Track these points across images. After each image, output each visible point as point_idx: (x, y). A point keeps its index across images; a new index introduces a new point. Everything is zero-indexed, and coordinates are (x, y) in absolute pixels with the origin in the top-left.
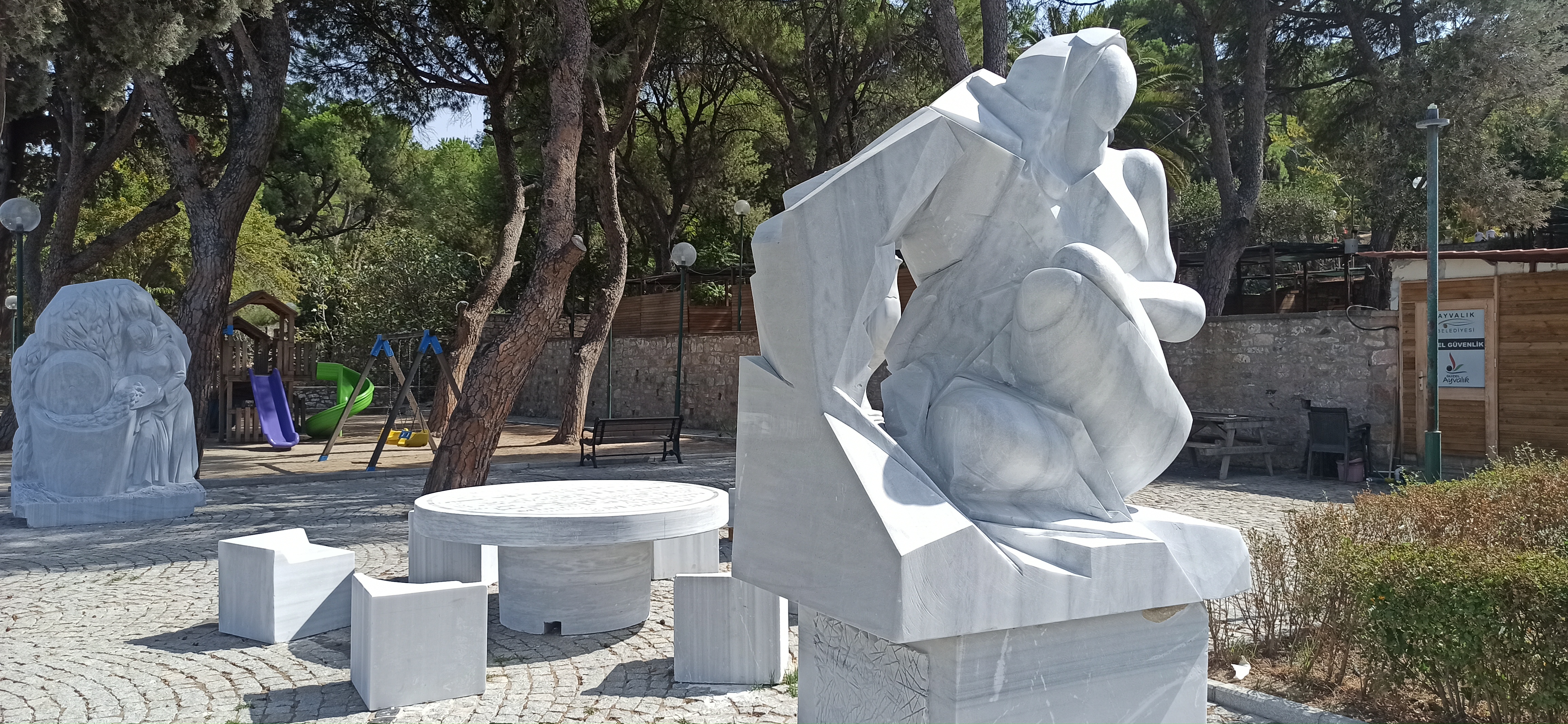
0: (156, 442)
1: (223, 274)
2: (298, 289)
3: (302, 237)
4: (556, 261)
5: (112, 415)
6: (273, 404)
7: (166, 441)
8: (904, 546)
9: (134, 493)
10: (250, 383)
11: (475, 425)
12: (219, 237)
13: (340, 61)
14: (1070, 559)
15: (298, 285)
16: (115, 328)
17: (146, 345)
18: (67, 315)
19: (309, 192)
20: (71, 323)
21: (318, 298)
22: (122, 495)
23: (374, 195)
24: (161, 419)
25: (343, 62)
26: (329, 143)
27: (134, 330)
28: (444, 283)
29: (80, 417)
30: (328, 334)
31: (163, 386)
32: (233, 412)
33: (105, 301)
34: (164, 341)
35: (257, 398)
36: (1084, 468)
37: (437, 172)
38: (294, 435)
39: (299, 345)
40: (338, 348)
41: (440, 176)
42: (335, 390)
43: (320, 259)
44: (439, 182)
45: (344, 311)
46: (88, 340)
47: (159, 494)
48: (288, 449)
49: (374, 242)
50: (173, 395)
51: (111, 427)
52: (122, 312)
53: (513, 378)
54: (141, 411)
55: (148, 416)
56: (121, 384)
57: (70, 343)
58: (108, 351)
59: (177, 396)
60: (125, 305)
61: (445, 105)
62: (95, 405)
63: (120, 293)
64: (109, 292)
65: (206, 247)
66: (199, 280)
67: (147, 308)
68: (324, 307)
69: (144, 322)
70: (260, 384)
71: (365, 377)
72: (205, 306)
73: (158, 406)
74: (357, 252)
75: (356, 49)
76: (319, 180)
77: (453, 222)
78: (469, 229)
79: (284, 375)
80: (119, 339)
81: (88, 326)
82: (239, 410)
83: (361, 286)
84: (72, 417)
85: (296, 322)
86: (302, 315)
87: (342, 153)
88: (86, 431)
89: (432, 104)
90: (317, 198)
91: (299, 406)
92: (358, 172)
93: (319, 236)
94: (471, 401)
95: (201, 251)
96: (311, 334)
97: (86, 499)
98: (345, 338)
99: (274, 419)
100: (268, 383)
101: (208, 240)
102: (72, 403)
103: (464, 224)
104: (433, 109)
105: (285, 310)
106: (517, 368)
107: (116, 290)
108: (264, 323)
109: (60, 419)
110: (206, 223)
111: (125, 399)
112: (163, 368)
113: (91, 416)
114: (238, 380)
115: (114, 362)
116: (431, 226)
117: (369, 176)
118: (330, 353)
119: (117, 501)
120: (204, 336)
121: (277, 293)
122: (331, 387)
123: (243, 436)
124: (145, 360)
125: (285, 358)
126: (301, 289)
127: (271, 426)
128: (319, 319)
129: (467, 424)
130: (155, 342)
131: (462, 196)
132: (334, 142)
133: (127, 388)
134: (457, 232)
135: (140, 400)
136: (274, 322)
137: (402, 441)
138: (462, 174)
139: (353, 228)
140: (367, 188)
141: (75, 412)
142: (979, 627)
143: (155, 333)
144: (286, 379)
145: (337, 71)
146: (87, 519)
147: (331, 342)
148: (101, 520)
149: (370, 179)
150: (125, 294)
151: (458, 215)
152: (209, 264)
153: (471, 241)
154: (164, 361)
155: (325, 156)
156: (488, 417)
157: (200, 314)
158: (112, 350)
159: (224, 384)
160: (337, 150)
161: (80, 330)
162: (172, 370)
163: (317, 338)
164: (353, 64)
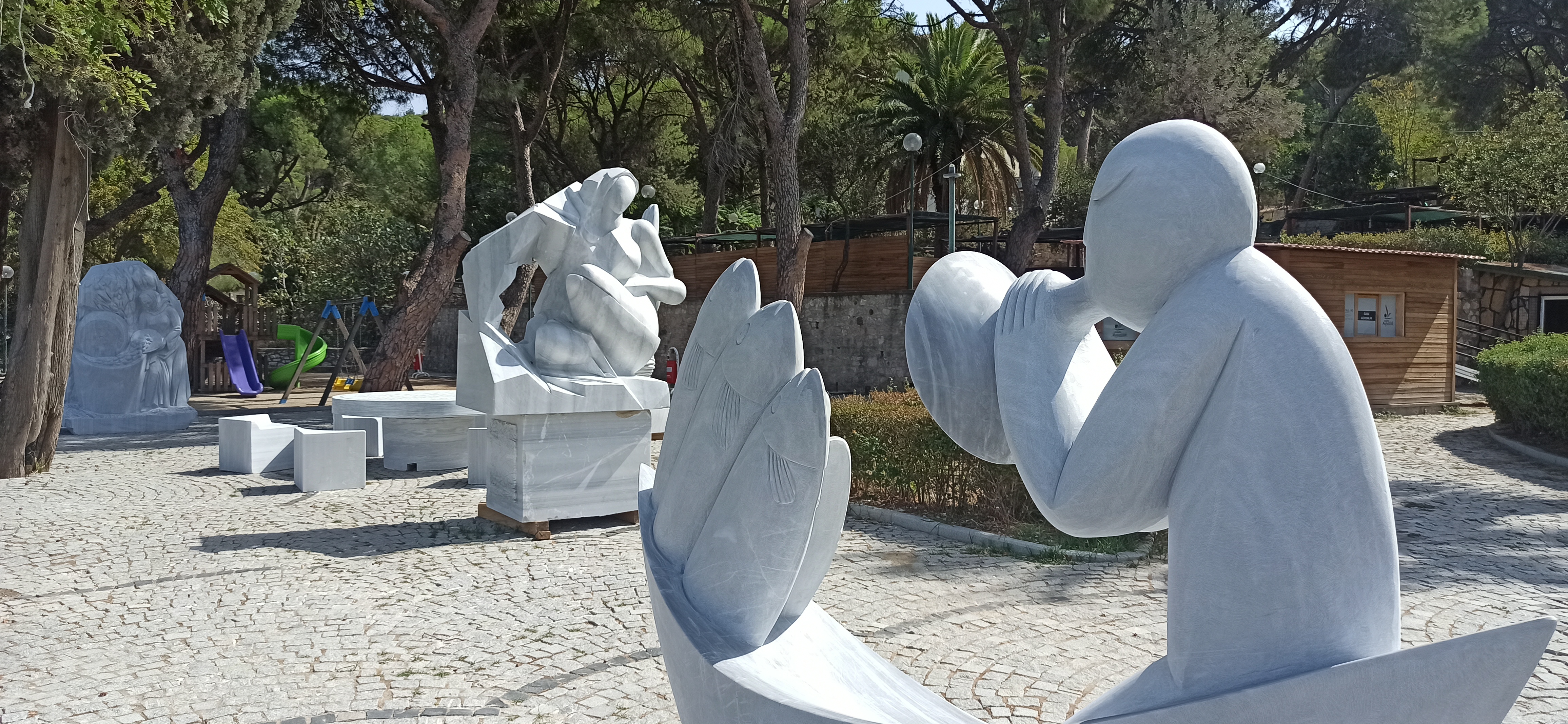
0: (161, 376)
1: (203, 254)
2: (261, 260)
3: (263, 209)
4: (448, 248)
5: (130, 357)
6: (240, 360)
7: (168, 376)
8: (496, 380)
9: (145, 412)
10: (220, 342)
11: (389, 365)
12: (200, 226)
13: (296, 61)
14: (577, 390)
15: (261, 256)
16: (131, 295)
17: (153, 308)
18: (97, 287)
19: (270, 167)
20: (100, 292)
21: (279, 267)
22: (138, 414)
23: (331, 170)
24: (163, 360)
25: (299, 62)
26: (288, 122)
27: (145, 297)
28: (396, 254)
29: (107, 359)
30: (288, 300)
31: (165, 337)
32: (206, 366)
33: (123, 277)
34: (165, 305)
35: (226, 354)
36: (595, 356)
37: (390, 150)
38: (259, 385)
39: (262, 309)
40: (298, 312)
41: (392, 153)
42: (293, 350)
43: (280, 232)
44: (392, 159)
45: (303, 279)
46: (112, 304)
47: (164, 413)
48: (254, 396)
49: (331, 213)
50: (172, 344)
51: (129, 365)
52: (135, 285)
53: (417, 331)
54: (149, 355)
55: (154, 358)
56: (136, 336)
57: (100, 306)
58: (126, 312)
59: (175, 344)
60: (137, 279)
61: (392, 98)
62: (118, 350)
63: (134, 270)
64: (126, 270)
65: (191, 234)
66: (185, 258)
67: (153, 281)
68: (284, 275)
69: (151, 292)
70: (229, 341)
71: (317, 336)
72: (190, 279)
73: (161, 352)
74: (316, 222)
75: (309, 49)
76: (278, 156)
77: (405, 196)
78: (420, 202)
79: (249, 335)
80: (133, 303)
81: (112, 294)
82: (211, 364)
83: (318, 256)
84: (102, 358)
85: (259, 288)
86: (264, 282)
87: (301, 132)
88: (112, 368)
89: (380, 97)
90: (277, 172)
91: (262, 361)
92: (316, 149)
93: (281, 208)
94: (386, 348)
95: (187, 237)
96: (273, 301)
97: (112, 416)
98: (304, 303)
99: (241, 371)
100: (235, 342)
101: (192, 228)
102: (102, 348)
103: (416, 198)
104: (380, 101)
105: (250, 280)
106: (420, 324)
107: (131, 269)
108: (228, 290)
109: (93, 359)
110: (190, 216)
111: (138, 346)
112: (165, 324)
113: (115, 358)
114: (210, 339)
115: (130, 320)
116: (385, 200)
117: (326, 153)
118: (291, 318)
119: (135, 417)
120: (190, 302)
121: (241, 263)
122: (290, 344)
123: (215, 387)
124: (152, 319)
125: (249, 321)
126: (263, 259)
127: (239, 378)
128: (280, 286)
129: (383, 364)
130: (159, 306)
131: (414, 172)
132: (293, 121)
133: (139, 338)
134: (409, 205)
135: (149, 347)
136: (238, 289)
137: (347, 387)
138: (413, 151)
139: (312, 200)
140: (324, 164)
141: (103, 355)
142: (530, 412)
143: (159, 300)
144: (251, 339)
145: (293, 69)
146: (114, 429)
147: (291, 307)
148: (124, 431)
149: (327, 156)
150: (138, 272)
151: (410, 189)
152: (193, 247)
153: (422, 213)
154: (165, 319)
155: (284, 134)
156: (399, 359)
157: (185, 285)
158: (128, 311)
159: (198, 342)
160: (295, 129)
161: (106, 297)
162: (171, 326)
163: (278, 303)
164: (308, 63)
